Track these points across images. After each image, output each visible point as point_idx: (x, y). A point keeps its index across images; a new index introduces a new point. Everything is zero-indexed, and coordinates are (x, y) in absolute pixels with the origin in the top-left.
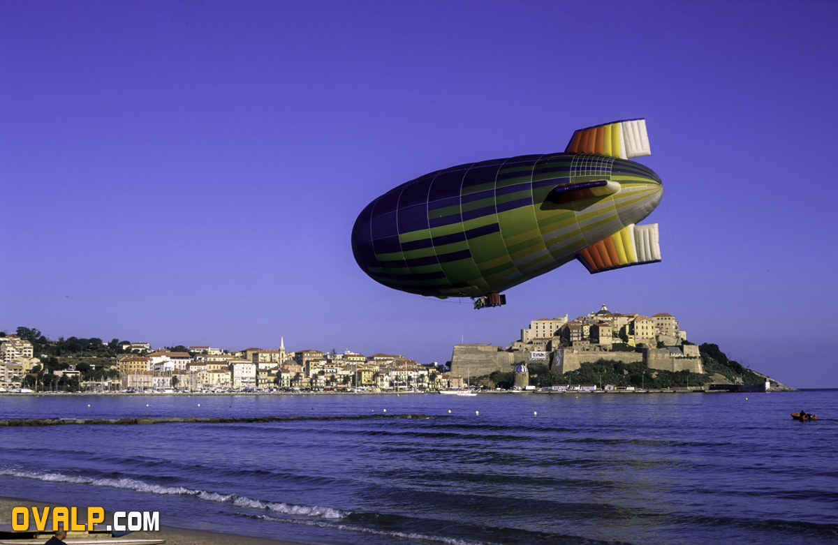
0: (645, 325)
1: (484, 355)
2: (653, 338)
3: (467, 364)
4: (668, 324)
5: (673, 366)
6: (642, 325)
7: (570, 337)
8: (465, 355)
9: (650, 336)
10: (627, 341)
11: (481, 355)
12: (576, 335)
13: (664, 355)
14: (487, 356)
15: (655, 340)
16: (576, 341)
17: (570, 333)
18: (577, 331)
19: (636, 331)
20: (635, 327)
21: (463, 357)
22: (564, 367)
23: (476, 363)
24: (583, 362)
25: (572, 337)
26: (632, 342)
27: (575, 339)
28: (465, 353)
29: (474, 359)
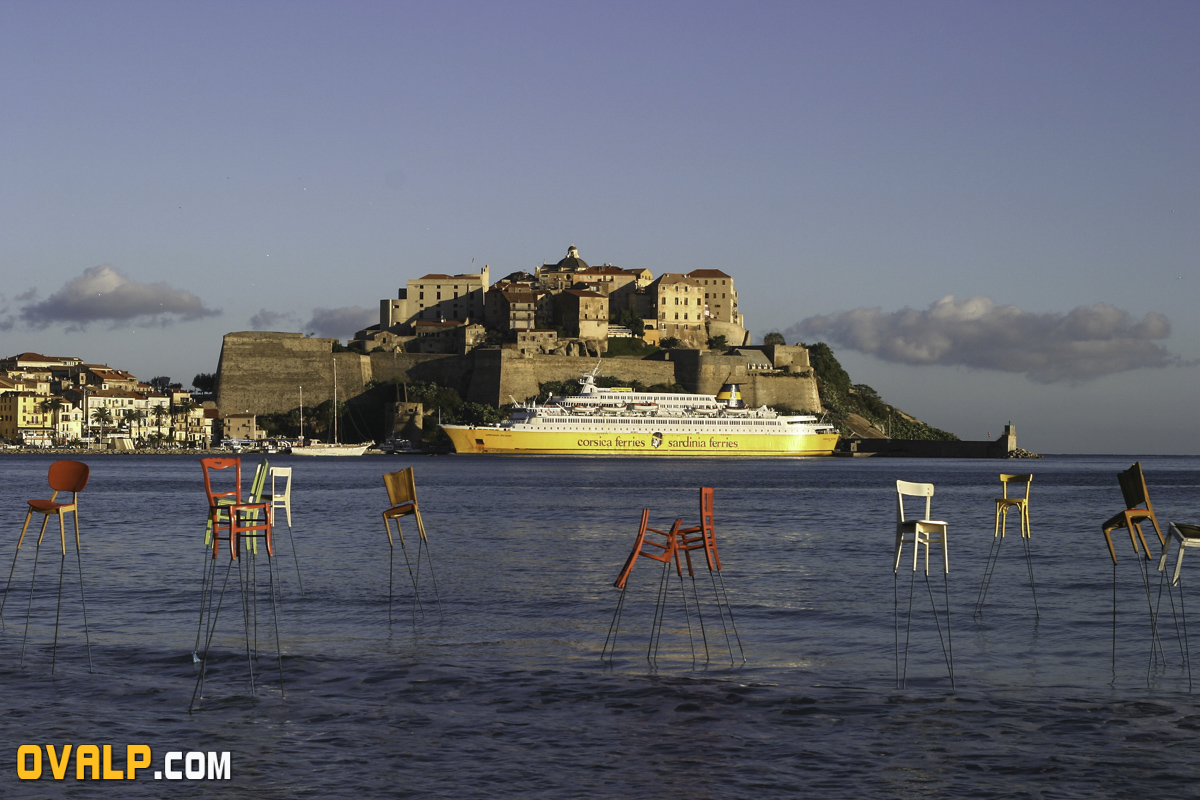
0: (682, 297)
1: (299, 361)
2: (699, 327)
3: (257, 382)
4: (719, 296)
5: (755, 394)
6: (675, 295)
7: (508, 319)
8: (252, 361)
9: (693, 321)
10: (642, 334)
11: (290, 362)
12: (524, 314)
13: (733, 367)
14: (307, 364)
15: (703, 332)
16: (524, 330)
17: (509, 310)
18: (525, 305)
19: (661, 309)
20: (660, 301)
21: (247, 365)
22: (501, 394)
23: (278, 380)
24: (543, 382)
25: (515, 319)
26: (651, 337)
27: (520, 325)
28: (251, 355)
29: (276, 369)
